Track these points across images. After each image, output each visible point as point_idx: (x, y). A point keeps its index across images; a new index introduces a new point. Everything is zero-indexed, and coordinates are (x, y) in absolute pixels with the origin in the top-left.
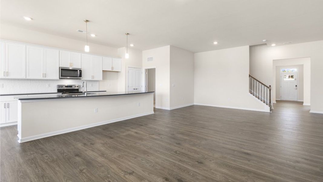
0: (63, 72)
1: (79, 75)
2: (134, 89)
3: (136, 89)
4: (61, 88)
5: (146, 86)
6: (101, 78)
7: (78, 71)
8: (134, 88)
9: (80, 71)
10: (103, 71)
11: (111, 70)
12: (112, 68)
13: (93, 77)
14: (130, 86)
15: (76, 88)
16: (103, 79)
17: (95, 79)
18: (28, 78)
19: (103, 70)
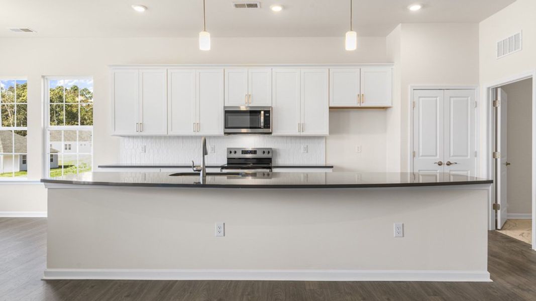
0: (229, 117)
1: (262, 125)
2: (440, 164)
3: (449, 164)
4: (233, 156)
5: (494, 155)
6: (324, 130)
7: (262, 112)
8: (438, 159)
9: (267, 112)
10: (330, 108)
11: (358, 105)
12: (361, 97)
13: (302, 127)
14: (421, 154)
15: (266, 156)
16: (331, 132)
17: (307, 133)
18: (171, 133)
19: (332, 105)
